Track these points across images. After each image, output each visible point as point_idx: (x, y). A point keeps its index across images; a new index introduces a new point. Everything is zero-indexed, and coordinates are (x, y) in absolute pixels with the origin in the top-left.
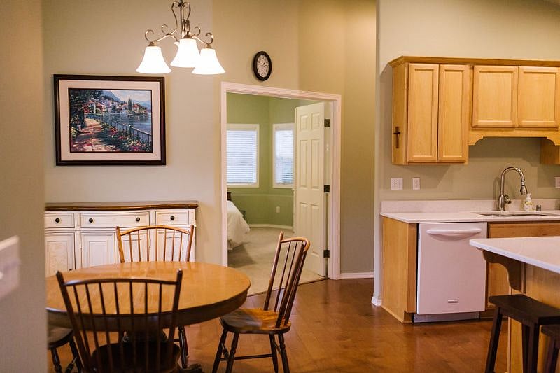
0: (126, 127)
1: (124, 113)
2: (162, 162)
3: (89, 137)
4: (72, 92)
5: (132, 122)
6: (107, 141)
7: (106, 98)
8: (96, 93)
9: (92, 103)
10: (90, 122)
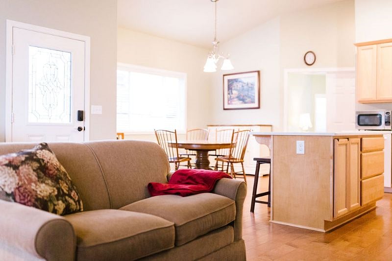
0: (246, 93)
1: (245, 87)
2: (259, 108)
3: (233, 98)
4: (229, 81)
5: (248, 90)
6: (240, 100)
7: (239, 82)
8: (236, 80)
9: (235, 84)
10: (234, 92)
